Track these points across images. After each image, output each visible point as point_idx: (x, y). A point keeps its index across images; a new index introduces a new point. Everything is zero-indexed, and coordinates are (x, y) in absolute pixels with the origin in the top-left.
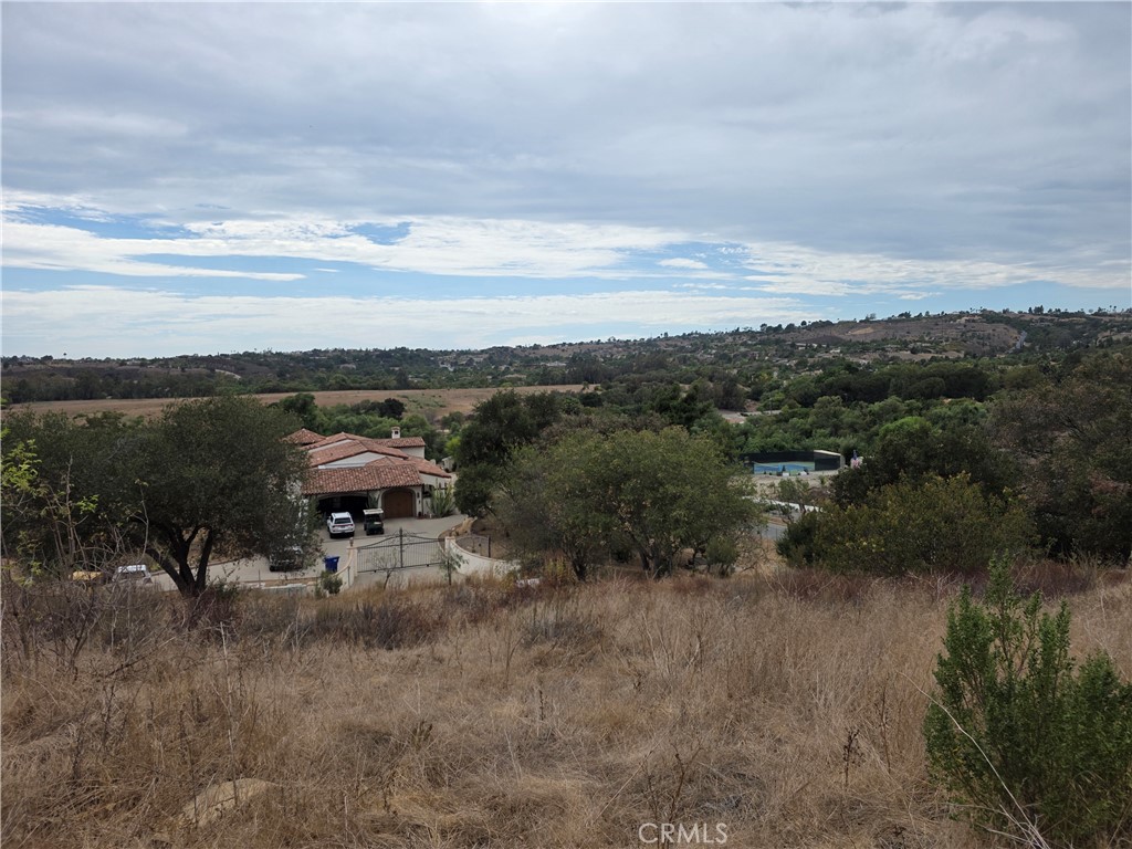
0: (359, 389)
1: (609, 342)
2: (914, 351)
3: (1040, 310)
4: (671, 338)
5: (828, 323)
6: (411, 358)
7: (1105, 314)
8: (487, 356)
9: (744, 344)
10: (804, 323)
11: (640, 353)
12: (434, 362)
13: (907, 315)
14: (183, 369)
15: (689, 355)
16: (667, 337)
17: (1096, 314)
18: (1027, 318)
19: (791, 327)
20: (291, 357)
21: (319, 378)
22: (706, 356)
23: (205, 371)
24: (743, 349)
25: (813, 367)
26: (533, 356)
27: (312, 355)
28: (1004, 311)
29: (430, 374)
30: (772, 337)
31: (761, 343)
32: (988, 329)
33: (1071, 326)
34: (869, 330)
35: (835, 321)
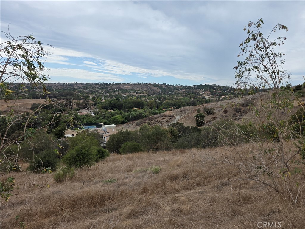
1: (58, 84)
2: (137, 93)
3: (165, 84)
4: (78, 84)
5: (120, 84)
7: (177, 86)
9: (98, 88)
10: (114, 83)
11: (67, 88)
13: (138, 83)
15: (82, 90)
16: (76, 84)
17: (176, 86)
18: (163, 86)
19: (110, 84)
22: (86, 91)
24: (97, 89)
25: (113, 96)
28: (158, 84)
30: (105, 86)
31: (102, 88)
32: (154, 88)
33: (170, 88)
34: (129, 86)
35: (121, 83)
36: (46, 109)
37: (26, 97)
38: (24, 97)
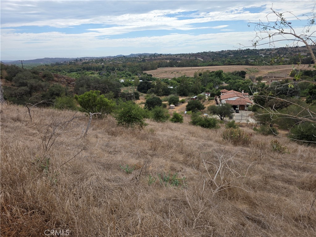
0: (234, 65)
6: (250, 52)
8: (277, 51)
12: (258, 54)
14: (189, 58)
20: (216, 53)
21: (223, 61)
23: (194, 58)
26: (295, 50)
27: (221, 52)
29: (256, 58)
36: (308, 76)
37: (287, 63)
38: (285, 63)
